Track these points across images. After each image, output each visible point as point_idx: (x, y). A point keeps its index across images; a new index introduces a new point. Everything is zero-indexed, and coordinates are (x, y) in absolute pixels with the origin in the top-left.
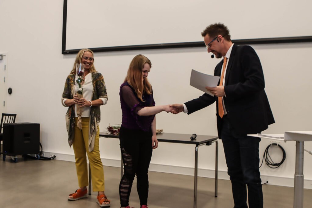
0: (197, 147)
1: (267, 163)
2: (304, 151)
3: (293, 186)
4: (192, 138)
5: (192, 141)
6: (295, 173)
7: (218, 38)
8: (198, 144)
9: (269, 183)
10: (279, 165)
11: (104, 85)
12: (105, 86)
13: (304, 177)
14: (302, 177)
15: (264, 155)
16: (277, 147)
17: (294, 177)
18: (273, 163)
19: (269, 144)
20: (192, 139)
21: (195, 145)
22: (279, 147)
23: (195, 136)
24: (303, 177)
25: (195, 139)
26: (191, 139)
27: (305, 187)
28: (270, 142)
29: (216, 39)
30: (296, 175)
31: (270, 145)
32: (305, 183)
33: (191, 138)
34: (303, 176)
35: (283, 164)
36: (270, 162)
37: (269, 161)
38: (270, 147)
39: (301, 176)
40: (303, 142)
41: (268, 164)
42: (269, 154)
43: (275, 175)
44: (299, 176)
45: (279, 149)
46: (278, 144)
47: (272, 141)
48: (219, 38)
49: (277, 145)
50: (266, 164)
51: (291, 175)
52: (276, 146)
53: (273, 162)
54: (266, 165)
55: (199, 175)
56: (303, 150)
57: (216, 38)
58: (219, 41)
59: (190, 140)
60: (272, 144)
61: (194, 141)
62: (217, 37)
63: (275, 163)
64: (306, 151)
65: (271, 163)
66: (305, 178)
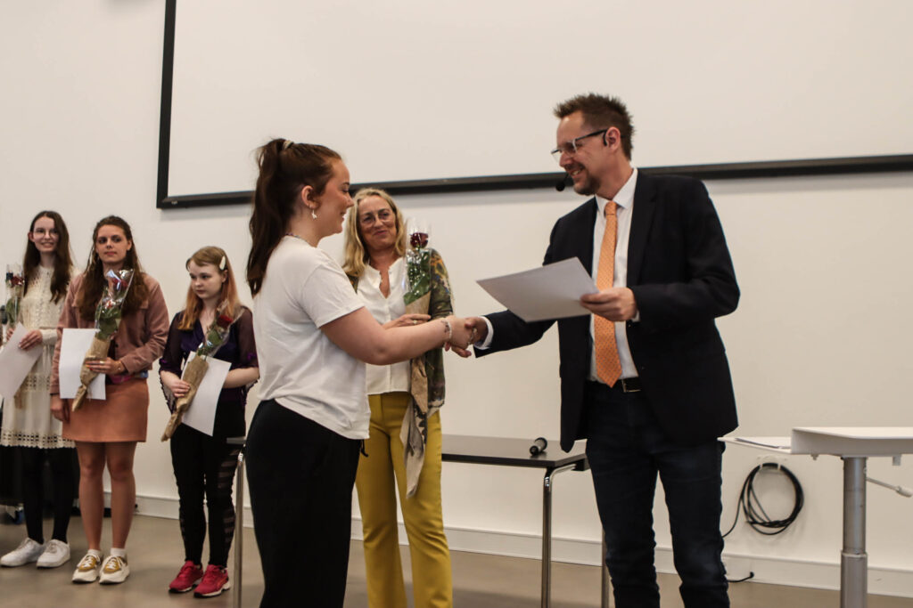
0: (548, 474)
1: (751, 520)
2: (868, 484)
3: (837, 587)
4: (533, 451)
5: (534, 459)
6: (842, 548)
7: (607, 135)
8: (551, 467)
9: (756, 578)
10: (784, 524)
11: (443, 283)
12: (446, 285)
13: (869, 559)
14: (862, 558)
15: (742, 497)
16: (777, 473)
17: (838, 561)
18: (767, 521)
19: (756, 466)
20: (535, 452)
21: (544, 471)
22: (782, 473)
23: (542, 444)
24: (864, 560)
25: (542, 453)
26: (532, 453)
27: (871, 590)
28: (759, 458)
29: (602, 134)
30: (846, 555)
31: (757, 469)
32: (871, 577)
33: (531, 450)
34: (864, 556)
35: (794, 522)
36: (758, 517)
37: (756, 514)
38: (757, 475)
39: (859, 556)
40: (864, 460)
41: (753, 523)
42: (757, 495)
43: (773, 554)
44: (853, 558)
45: (783, 479)
46: (780, 464)
47: (764, 456)
48: (610, 134)
49: (779, 467)
50: (748, 522)
51: (832, 555)
52: (774, 471)
53: (767, 517)
54: (749, 526)
55: (555, 557)
56: (864, 479)
57: (602, 132)
58: (607, 142)
59: (527, 456)
60: (765, 465)
61: (541, 458)
62: (605, 131)
63: (773, 519)
64: (872, 481)
65: (761, 519)
66: (870, 564)
